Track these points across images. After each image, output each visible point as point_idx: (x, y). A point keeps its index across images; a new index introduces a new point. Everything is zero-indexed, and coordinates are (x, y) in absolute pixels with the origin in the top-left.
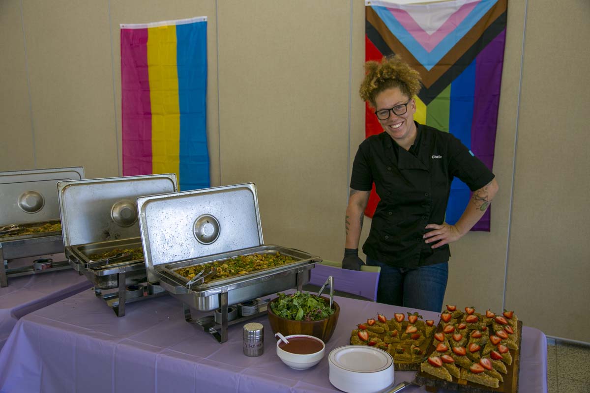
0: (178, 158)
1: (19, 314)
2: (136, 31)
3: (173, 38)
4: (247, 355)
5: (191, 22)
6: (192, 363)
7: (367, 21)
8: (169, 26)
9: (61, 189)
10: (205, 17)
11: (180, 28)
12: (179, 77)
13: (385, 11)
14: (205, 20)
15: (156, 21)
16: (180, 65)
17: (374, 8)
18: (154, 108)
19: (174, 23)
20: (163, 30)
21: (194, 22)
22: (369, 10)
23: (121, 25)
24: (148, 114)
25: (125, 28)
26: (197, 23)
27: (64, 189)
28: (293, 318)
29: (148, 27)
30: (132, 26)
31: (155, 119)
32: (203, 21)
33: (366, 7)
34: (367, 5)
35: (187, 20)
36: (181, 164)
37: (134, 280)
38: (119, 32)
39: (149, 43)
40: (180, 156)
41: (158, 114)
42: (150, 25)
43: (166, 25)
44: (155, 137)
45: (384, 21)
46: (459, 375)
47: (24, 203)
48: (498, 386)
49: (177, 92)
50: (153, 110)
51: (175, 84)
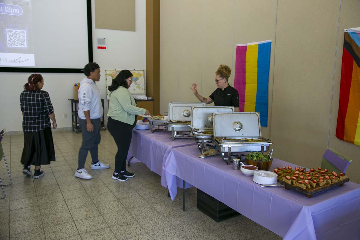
0: (255, 103)
1: (173, 148)
2: (242, 47)
3: (257, 50)
4: (233, 169)
5: (264, 43)
6: (214, 167)
7: (345, 40)
8: (255, 45)
9: (192, 108)
10: (271, 40)
11: (260, 45)
12: (258, 67)
13: (355, 34)
14: (271, 42)
15: (251, 42)
16: (259, 62)
17: (349, 33)
18: (247, 81)
19: (258, 43)
20: (253, 46)
21: (266, 42)
22: (347, 35)
23: (237, 45)
24: (244, 83)
25: (238, 46)
26: (267, 43)
27: (193, 109)
28: (252, 160)
29: (247, 45)
30: (241, 45)
31: (247, 85)
32: (270, 42)
33: (345, 33)
34: (345, 32)
35: (263, 42)
36: (256, 106)
37: (207, 141)
38: (236, 48)
39: (247, 52)
40: (256, 103)
41: (248, 83)
42: (248, 44)
43: (255, 44)
44: (246, 94)
45: (354, 40)
46: (295, 183)
47: (184, 114)
48: (305, 188)
49: (257, 74)
50: (247, 82)
51: (256, 70)
